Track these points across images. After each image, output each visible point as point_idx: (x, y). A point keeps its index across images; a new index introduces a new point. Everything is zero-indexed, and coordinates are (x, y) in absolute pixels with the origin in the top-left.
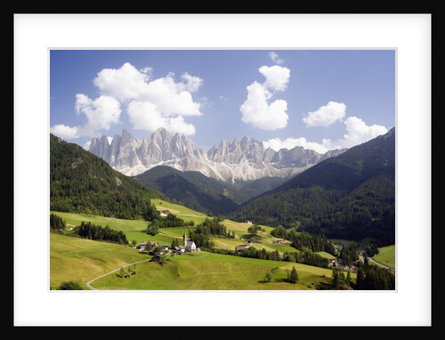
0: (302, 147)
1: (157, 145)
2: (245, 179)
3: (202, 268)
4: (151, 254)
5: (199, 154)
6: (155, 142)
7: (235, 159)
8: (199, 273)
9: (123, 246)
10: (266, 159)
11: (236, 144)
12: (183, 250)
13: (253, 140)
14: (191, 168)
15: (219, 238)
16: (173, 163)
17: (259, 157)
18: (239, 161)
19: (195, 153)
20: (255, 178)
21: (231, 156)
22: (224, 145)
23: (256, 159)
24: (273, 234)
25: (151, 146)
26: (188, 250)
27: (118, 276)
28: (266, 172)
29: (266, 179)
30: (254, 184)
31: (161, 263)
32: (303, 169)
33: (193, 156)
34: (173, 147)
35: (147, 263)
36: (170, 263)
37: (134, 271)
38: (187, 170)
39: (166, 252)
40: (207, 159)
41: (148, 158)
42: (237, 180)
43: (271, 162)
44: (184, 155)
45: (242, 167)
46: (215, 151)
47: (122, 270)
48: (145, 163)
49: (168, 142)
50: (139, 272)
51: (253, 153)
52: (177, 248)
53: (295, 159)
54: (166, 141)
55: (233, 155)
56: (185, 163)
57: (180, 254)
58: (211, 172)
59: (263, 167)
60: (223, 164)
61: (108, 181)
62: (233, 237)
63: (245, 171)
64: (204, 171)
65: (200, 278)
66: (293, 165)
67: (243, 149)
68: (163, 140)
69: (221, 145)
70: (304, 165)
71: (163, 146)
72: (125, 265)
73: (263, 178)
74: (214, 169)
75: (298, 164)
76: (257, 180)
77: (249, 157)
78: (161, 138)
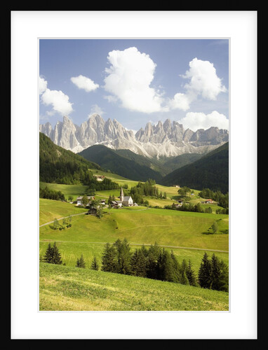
0: (216, 128)
1: (93, 129)
2: (168, 155)
3: (142, 221)
4: (87, 208)
5: (129, 135)
6: (91, 126)
7: (159, 139)
8: (139, 226)
9: (59, 202)
10: (186, 138)
11: (160, 126)
12: (120, 205)
13: (174, 122)
14: (121, 147)
15: (152, 198)
16: (107, 143)
17: (179, 137)
18: (163, 141)
19: (125, 135)
20: (177, 155)
21: (155, 136)
22: (150, 128)
23: (177, 139)
24: (201, 195)
25: (88, 130)
26: (125, 204)
27: (52, 228)
28: (185, 149)
29: (186, 155)
30: (176, 160)
31: (98, 216)
32: (218, 146)
33: (123, 137)
34: (107, 130)
35: (83, 216)
36: (107, 216)
37: (69, 223)
38: (118, 149)
39: (103, 206)
40: (135, 140)
41: (85, 140)
42: (161, 157)
43: (190, 141)
44: (116, 136)
45: (165, 146)
46: (142, 133)
47: (56, 222)
48: (83, 144)
49: (102, 126)
50: (75, 225)
51: (174, 134)
52: (114, 202)
53: (210, 138)
54: (100, 125)
55: (158, 135)
56: (117, 143)
57: (117, 208)
58: (139, 150)
59: (182, 145)
60: (149, 143)
61: (50, 153)
62: (164, 198)
63: (168, 149)
64: (133, 149)
65: (140, 230)
66: (209, 143)
67: (165, 130)
68: (98, 125)
69: (147, 127)
70: (219, 143)
71: (98, 130)
72: (60, 218)
73: (183, 155)
74: (142, 148)
75: (213, 142)
76: (179, 156)
77: (171, 137)
78: (96, 123)
